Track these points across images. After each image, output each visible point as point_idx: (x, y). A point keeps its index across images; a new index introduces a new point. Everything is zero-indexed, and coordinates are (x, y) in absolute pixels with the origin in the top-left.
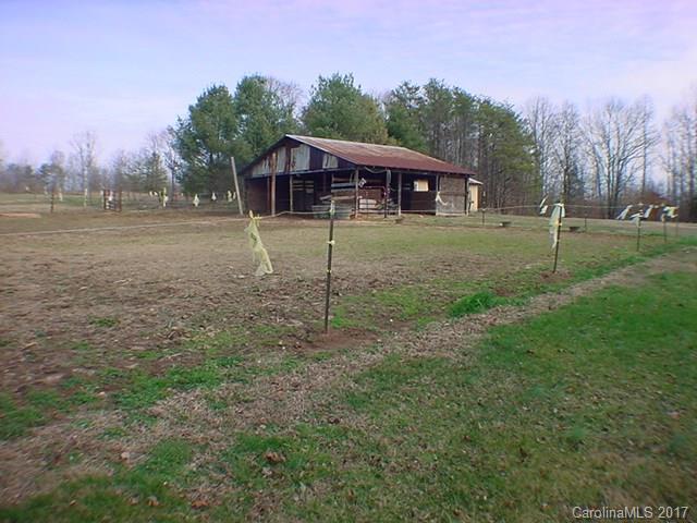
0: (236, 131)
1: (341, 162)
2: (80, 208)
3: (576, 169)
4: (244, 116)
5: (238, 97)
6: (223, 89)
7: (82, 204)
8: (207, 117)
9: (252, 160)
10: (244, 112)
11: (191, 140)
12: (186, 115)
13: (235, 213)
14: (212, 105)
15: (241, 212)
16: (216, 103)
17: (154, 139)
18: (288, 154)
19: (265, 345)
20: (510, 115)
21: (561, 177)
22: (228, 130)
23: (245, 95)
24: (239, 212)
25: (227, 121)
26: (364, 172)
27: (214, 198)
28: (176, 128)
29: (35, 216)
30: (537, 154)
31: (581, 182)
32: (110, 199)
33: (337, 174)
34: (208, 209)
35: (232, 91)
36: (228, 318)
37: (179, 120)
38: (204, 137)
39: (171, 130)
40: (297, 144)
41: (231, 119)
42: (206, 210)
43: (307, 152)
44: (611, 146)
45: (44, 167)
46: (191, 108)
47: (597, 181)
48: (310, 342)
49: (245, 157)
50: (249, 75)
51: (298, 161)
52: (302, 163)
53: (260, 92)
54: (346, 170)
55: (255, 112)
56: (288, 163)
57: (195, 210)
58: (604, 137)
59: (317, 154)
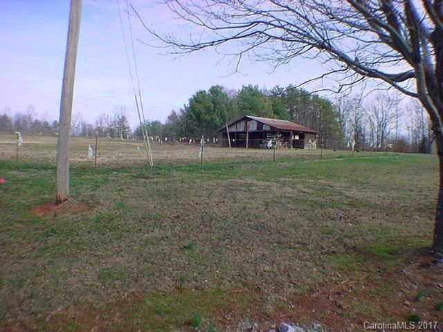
1: (271, 127)
3: (361, 128)
14: (199, 99)
18: (246, 123)
20: (329, 103)
21: (353, 133)
26: (281, 131)
30: (340, 122)
31: (363, 136)
33: (269, 132)
35: (207, 92)
37: (185, 105)
40: (251, 119)
43: (256, 123)
44: (379, 116)
46: (190, 100)
47: (372, 135)
51: (251, 126)
52: (253, 127)
53: (221, 93)
54: (274, 131)
56: (246, 127)
58: (376, 113)
59: (260, 124)
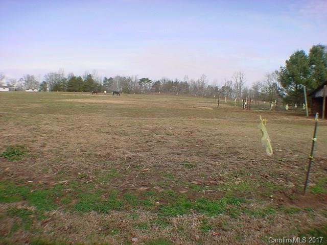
0: (309, 73)
2: (233, 107)
4: (314, 66)
5: (310, 56)
6: (302, 52)
7: (234, 105)
8: (294, 66)
9: (316, 88)
10: (313, 64)
11: (287, 77)
12: (284, 65)
13: (304, 115)
14: (297, 60)
15: (308, 115)
16: (299, 59)
17: (269, 76)
19: (262, 196)
22: (306, 73)
23: (314, 55)
24: (306, 115)
25: (305, 68)
27: (296, 106)
28: (279, 71)
29: (210, 108)
32: (246, 104)
34: (293, 112)
35: (307, 53)
36: (254, 174)
37: (281, 67)
38: (293, 76)
39: (277, 72)
41: (307, 67)
42: (292, 112)
45: (223, 87)
46: (287, 61)
48: (290, 199)
49: (313, 87)
50: (316, 45)
53: (321, 53)
55: (318, 64)
57: (286, 112)
